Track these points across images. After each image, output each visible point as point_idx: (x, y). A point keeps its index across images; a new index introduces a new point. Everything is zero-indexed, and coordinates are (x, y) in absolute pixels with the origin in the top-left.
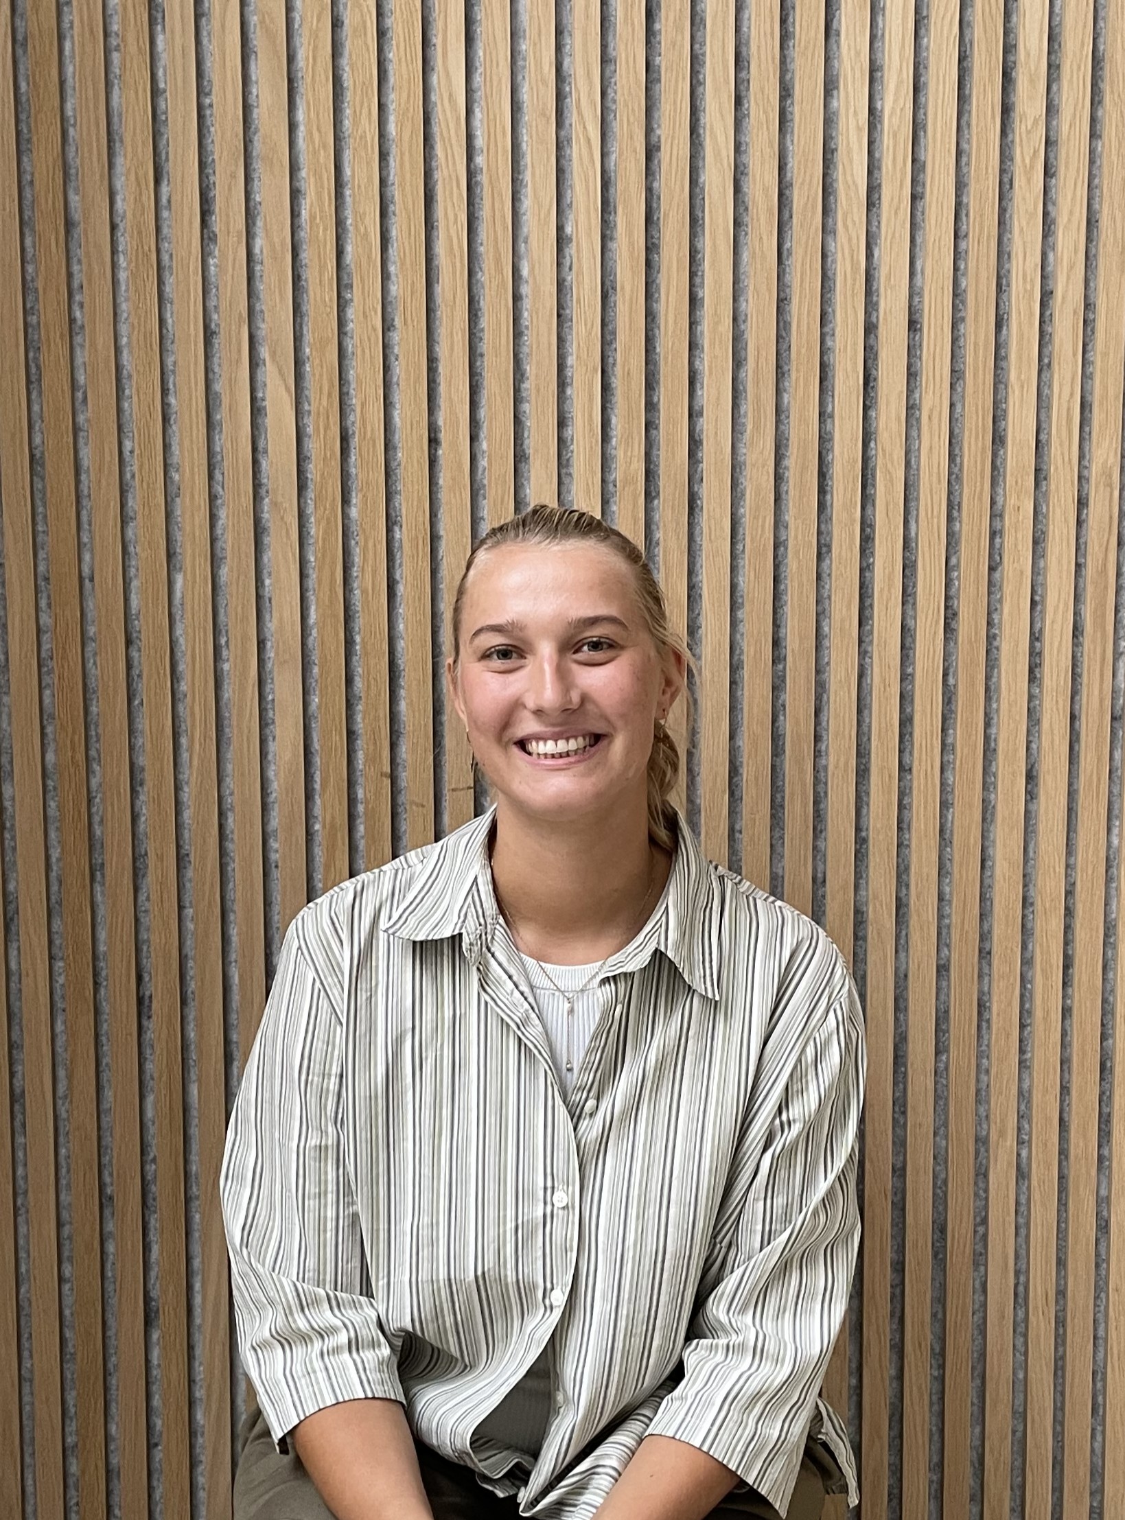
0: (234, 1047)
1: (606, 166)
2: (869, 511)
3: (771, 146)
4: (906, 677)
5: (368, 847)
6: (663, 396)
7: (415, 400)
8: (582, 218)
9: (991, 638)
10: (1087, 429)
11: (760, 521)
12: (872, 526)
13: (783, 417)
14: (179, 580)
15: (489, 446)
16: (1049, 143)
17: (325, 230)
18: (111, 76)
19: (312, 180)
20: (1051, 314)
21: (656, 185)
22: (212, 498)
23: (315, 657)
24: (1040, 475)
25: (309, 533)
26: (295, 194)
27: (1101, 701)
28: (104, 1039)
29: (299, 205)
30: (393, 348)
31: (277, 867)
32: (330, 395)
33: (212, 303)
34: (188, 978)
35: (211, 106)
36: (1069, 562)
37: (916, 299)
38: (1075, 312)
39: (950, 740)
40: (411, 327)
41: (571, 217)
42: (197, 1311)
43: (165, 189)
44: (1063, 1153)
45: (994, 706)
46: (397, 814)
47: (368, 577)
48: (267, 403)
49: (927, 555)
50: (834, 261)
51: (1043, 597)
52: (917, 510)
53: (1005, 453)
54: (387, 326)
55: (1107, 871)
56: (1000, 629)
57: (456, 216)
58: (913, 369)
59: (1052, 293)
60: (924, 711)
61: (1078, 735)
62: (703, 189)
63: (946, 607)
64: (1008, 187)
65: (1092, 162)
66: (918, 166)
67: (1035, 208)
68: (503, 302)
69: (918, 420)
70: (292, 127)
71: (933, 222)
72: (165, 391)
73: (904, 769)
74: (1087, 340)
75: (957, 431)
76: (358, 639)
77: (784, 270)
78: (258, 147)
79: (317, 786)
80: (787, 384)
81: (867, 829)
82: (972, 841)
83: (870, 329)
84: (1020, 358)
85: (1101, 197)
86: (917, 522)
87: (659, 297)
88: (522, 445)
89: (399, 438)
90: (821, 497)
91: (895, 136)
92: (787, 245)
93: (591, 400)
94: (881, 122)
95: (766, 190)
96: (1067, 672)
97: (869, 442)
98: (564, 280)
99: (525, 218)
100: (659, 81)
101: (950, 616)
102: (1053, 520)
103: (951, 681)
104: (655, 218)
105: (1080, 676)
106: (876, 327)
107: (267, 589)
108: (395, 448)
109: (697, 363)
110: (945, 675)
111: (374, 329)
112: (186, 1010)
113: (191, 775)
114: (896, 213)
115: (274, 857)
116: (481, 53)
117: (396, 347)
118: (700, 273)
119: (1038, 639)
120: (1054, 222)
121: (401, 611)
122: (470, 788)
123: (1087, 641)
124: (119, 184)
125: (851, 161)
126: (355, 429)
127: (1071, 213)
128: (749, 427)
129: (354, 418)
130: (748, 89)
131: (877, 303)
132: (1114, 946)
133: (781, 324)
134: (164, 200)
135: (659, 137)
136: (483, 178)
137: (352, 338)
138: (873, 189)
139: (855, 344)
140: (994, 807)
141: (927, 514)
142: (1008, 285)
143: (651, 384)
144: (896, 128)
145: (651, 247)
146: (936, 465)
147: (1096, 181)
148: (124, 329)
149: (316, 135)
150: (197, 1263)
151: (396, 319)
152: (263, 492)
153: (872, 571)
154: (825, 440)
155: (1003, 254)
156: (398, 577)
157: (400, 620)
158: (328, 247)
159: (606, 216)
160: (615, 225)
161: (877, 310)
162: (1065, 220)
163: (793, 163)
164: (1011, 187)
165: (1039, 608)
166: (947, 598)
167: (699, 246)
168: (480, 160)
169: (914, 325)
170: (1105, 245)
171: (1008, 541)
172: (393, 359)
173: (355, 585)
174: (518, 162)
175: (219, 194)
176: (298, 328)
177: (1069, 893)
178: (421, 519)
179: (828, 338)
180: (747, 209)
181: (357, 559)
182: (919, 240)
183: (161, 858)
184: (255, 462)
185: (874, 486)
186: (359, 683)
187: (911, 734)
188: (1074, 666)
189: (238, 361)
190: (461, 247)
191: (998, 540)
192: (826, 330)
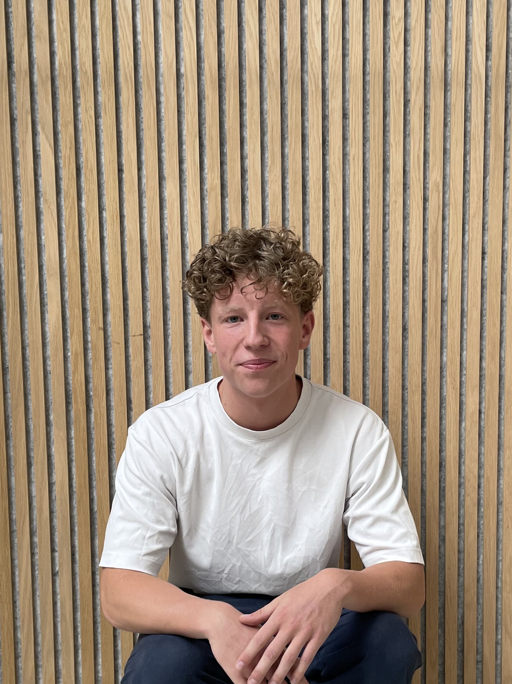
3: (276, 31)
5: (93, 363)
6: (228, 149)
7: (111, 150)
9: (384, 264)
10: (428, 165)
11: (276, 207)
12: (328, 211)
13: (286, 159)
15: (146, 172)
16: (406, 30)
17: (66, 70)
20: (409, 111)
21: (223, 49)
22: (16, 198)
23: (66, 273)
25: (62, 214)
27: (437, 293)
30: (101, 127)
31: (50, 373)
32: (70, 148)
34: (9, 426)
36: (420, 227)
38: (420, 109)
40: (108, 116)
46: (107, 348)
48: (41, 153)
49: (354, 223)
50: (307, 86)
51: (408, 244)
52: (349, 203)
53: (389, 176)
54: (97, 116)
56: (389, 259)
59: (409, 101)
60: (354, 298)
62: (245, 51)
64: (388, 51)
68: (152, 104)
69: (349, 161)
71: (353, 67)
73: (345, 326)
76: (87, 264)
77: (284, 90)
79: (69, 335)
80: (287, 143)
81: (330, 354)
82: (378, 359)
83: (325, 118)
84: (395, 132)
85: (431, 56)
86: (349, 209)
87: (225, 103)
88: (163, 172)
89: (104, 169)
90: (304, 197)
93: (194, 150)
95: (274, 52)
97: (326, 171)
98: (181, 94)
102: (412, 208)
103: (367, 284)
104: (223, 65)
106: (328, 116)
107: (43, 241)
108: (103, 174)
109: (245, 133)
110: (364, 281)
111: (91, 117)
117: (102, 126)
118: (244, 91)
119: (407, 264)
121: (107, 251)
122: (141, 335)
123: (429, 264)
125: (314, 37)
126: (83, 165)
128: (269, 163)
129: (82, 159)
135: (224, 27)
136: (141, 46)
137: (81, 122)
138: (324, 52)
139: (318, 124)
140: (388, 343)
141: (353, 203)
142: (389, 97)
144: (334, 22)
151: (102, 113)
152: (40, 194)
153: (329, 232)
154: (304, 169)
156: (105, 235)
157: (107, 256)
160: (204, 68)
161: (328, 109)
164: (389, 51)
165: (407, 249)
167: (244, 79)
168: (139, 38)
169: (345, 116)
170: (433, 77)
172: (101, 131)
175: (15, 53)
176: (55, 117)
177: (423, 384)
178: (115, 207)
180: (266, 61)
185: (329, 192)
186: (88, 286)
187: (349, 309)
189: (26, 132)
190: (131, 78)
191: (387, 217)
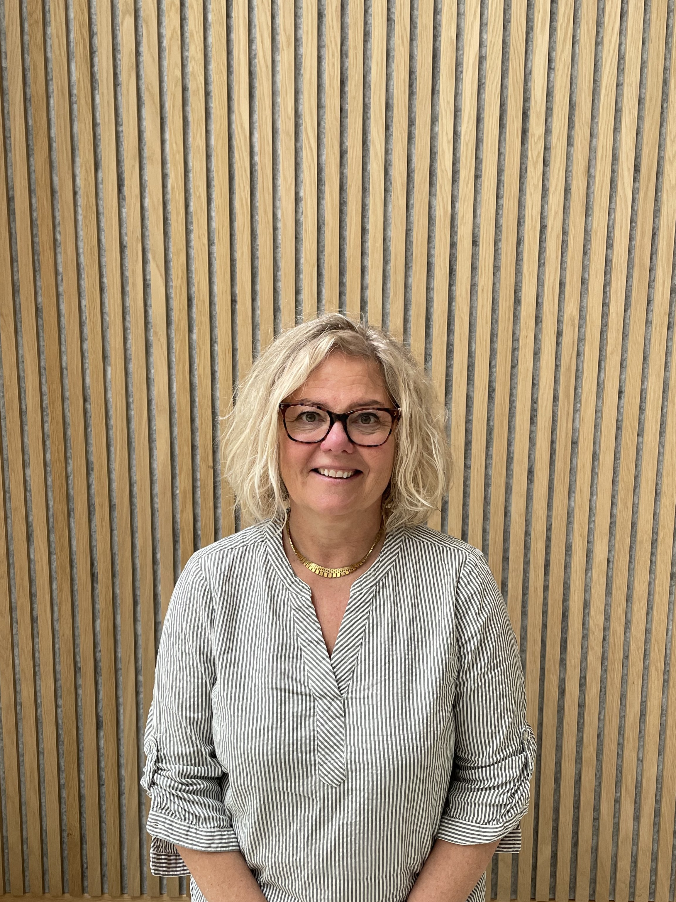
0: (138, 598)
1: (321, 162)
2: (451, 338)
4: (468, 421)
8: (308, 189)
14: (109, 369)
18: (74, 116)
19: (172, 169)
24: (538, 320)
26: (164, 176)
28: (76, 593)
29: (167, 182)
33: (124, 232)
35: (122, 131)
37: (477, 230)
39: (490, 453)
41: (302, 187)
42: (122, 723)
43: (100, 174)
44: (543, 656)
45: (513, 436)
47: (201, 369)
55: (568, 519)
57: (244, 187)
58: (474, 266)
61: (555, 451)
63: (489, 386)
65: (568, 158)
66: (478, 160)
67: (538, 182)
70: (163, 142)
72: (101, 276)
74: (564, 250)
75: (496, 297)
78: (146, 153)
91: (467, 145)
92: (411, 202)
94: (460, 138)
96: (550, 419)
99: (279, 188)
100: (347, 117)
101: (491, 391)
105: (557, 421)
112: (115, 580)
113: (115, 465)
114: (467, 186)
115: (156, 506)
116: (257, 103)
120: (548, 190)
124: (77, 171)
127: (556, 185)
130: (392, 121)
131: (457, 232)
132: (570, 556)
133: (408, 242)
134: (100, 179)
143: (342, 273)
145: (343, 203)
146: (485, 314)
147: (570, 169)
148: (81, 244)
149: (174, 145)
150: (121, 700)
155: (521, 205)
158: (181, 203)
159: (320, 187)
162: (553, 189)
163: (415, 159)
166: (490, 382)
171: (521, 353)
173: (196, 373)
174: (276, 160)
179: (432, 250)
181: (196, 360)
182: (478, 200)
183: (101, 505)
184: (146, 312)
188: (553, 416)
192: (431, 245)
